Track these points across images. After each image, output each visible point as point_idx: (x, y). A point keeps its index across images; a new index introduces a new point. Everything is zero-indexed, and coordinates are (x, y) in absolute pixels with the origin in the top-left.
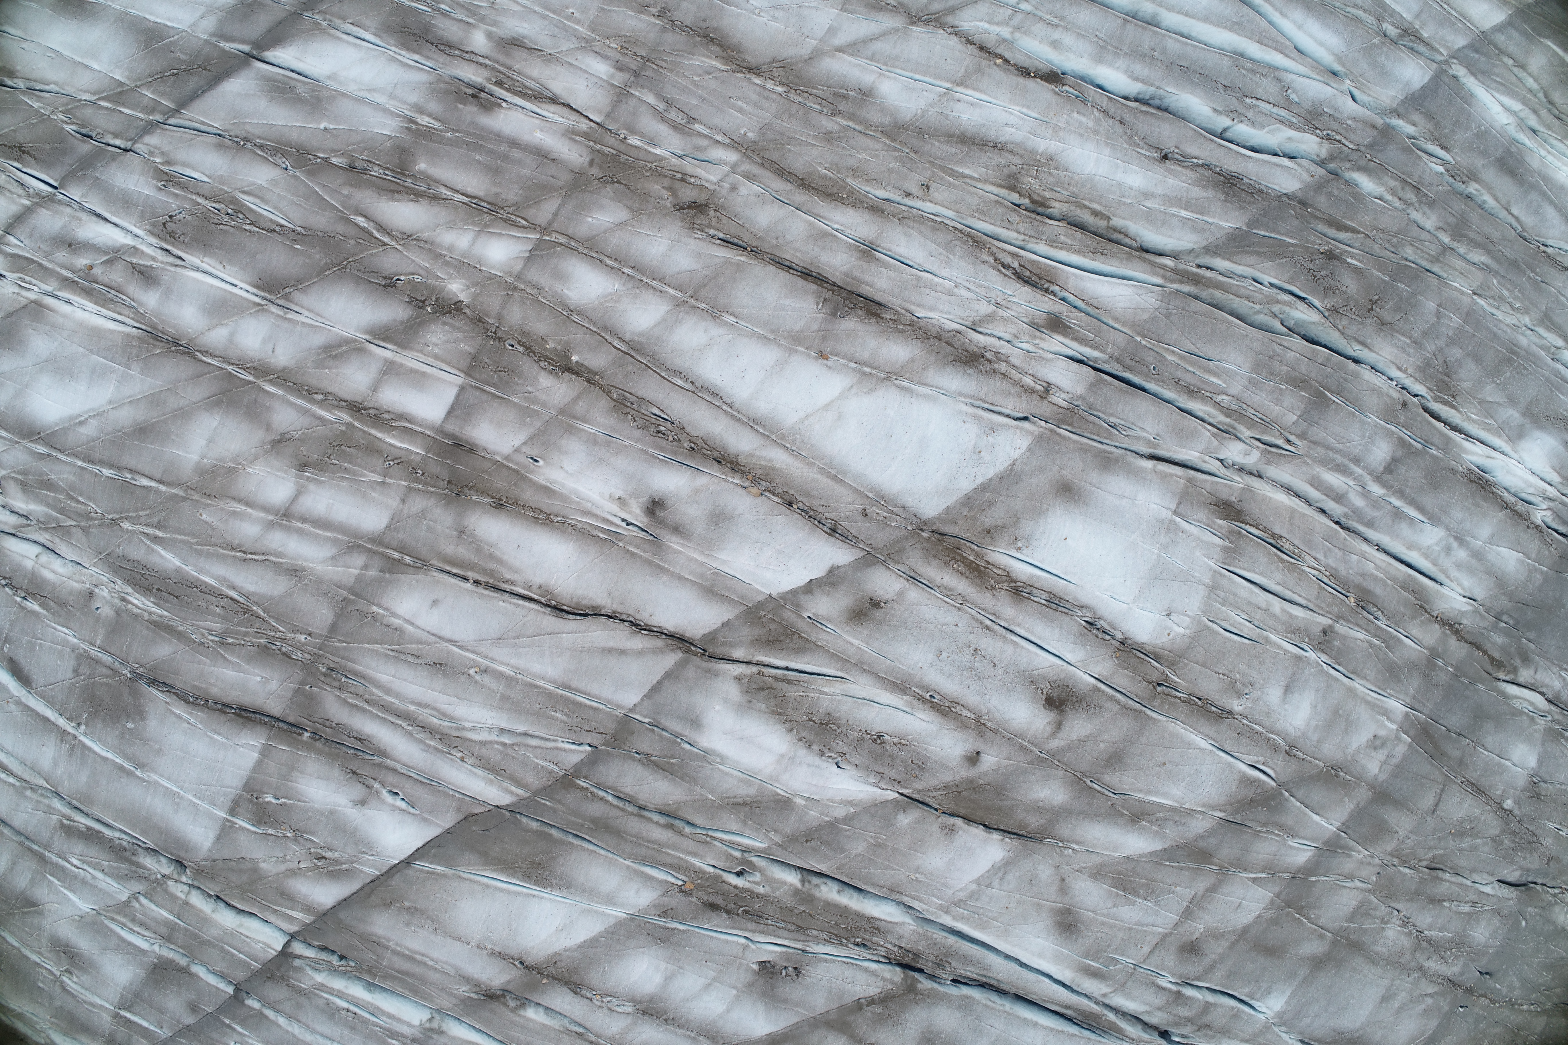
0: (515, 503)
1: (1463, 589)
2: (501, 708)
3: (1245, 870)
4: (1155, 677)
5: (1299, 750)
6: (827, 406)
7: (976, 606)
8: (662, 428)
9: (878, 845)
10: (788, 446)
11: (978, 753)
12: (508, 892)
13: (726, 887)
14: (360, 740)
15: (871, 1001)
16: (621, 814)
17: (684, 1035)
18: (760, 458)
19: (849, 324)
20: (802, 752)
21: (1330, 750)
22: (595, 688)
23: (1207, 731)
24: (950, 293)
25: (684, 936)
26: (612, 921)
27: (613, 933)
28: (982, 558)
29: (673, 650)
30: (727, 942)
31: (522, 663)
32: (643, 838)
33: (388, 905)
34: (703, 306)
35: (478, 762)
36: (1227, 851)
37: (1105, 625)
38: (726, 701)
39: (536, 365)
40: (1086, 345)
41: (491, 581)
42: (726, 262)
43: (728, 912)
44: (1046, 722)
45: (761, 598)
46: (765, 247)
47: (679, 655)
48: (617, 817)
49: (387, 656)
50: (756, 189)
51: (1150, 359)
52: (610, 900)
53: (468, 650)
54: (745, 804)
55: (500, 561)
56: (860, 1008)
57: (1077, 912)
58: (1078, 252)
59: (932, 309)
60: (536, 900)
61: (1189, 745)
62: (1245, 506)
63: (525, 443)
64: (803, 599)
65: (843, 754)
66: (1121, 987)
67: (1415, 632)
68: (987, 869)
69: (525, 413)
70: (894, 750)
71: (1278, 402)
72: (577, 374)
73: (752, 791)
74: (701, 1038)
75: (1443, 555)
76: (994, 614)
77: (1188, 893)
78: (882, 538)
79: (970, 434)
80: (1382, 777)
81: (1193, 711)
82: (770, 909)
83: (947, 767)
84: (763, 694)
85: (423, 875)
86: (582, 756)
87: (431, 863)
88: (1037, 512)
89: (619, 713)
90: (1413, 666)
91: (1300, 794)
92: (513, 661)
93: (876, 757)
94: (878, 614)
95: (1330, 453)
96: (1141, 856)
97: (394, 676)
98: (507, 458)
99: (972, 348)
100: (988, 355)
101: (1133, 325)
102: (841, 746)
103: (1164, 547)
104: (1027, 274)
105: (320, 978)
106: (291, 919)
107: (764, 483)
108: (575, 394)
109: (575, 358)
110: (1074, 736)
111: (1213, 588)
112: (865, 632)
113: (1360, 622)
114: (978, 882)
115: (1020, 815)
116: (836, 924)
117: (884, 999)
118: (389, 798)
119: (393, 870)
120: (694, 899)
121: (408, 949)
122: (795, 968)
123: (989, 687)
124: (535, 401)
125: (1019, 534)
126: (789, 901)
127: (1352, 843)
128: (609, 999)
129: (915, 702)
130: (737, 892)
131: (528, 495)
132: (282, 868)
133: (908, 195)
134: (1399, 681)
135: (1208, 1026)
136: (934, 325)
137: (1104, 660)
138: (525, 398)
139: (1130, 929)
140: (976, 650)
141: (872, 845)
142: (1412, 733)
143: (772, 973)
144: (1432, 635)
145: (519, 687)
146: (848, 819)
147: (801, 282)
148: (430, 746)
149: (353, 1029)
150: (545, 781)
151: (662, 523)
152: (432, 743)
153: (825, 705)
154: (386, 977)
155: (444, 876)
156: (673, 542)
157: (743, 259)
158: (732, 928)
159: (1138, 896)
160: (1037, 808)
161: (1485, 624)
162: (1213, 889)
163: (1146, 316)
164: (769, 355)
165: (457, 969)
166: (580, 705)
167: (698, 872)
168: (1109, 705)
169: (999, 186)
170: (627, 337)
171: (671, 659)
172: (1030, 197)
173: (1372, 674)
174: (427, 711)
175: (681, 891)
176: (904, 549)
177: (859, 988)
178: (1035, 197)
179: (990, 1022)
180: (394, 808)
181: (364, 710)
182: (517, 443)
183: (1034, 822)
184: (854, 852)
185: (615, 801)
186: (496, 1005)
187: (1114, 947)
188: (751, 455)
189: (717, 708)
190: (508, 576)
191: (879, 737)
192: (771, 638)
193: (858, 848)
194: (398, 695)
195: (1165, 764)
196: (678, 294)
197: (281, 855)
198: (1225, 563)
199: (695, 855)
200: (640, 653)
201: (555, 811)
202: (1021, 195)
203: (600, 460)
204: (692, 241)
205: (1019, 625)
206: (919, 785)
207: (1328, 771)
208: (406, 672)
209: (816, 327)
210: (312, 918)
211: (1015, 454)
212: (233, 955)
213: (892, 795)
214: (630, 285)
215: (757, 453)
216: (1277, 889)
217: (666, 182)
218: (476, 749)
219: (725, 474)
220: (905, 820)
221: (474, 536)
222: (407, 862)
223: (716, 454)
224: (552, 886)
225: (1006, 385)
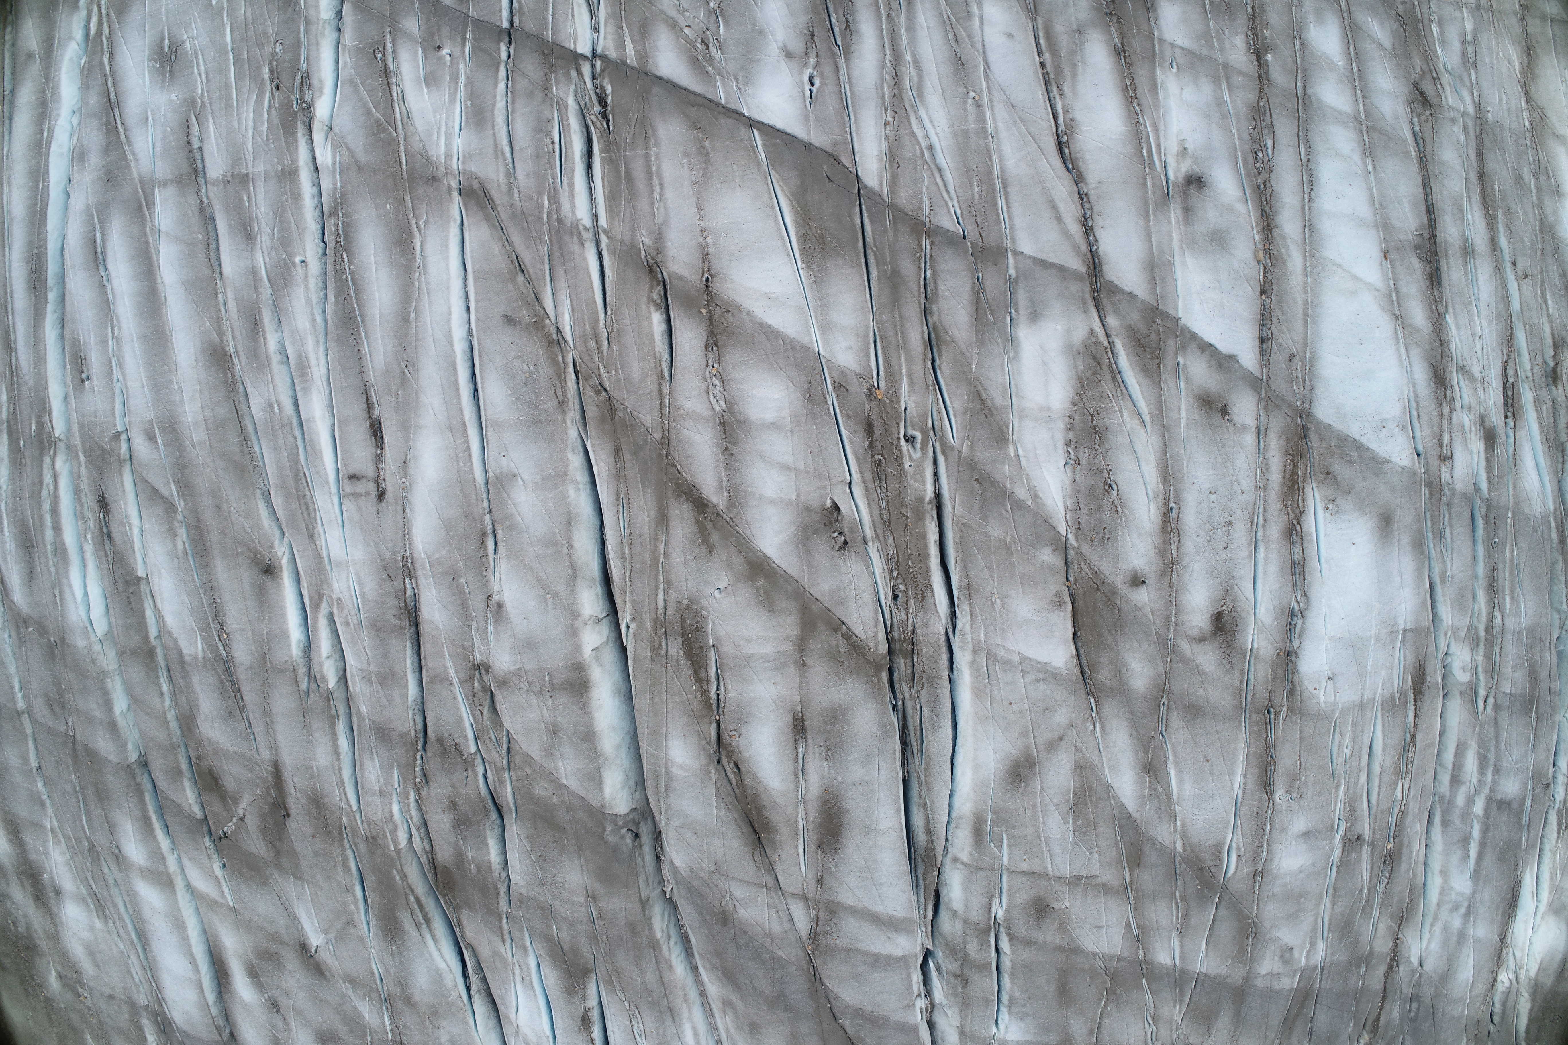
0: (1129, 65)
1: (1427, 948)
2: (955, 135)
3: (1136, 909)
4: (1276, 701)
5: (1261, 883)
6: (1355, 278)
7: (1265, 501)
8: (1260, 155)
9: (1007, 547)
10: (1308, 264)
11: (1144, 582)
12: (779, 230)
13: (895, 429)
14: (848, 26)
15: (849, 636)
16: (916, 293)
17: (720, 476)
18: (1286, 246)
19: (1416, 263)
20: (1061, 425)
21: (1271, 911)
22: (1017, 210)
23: (1249, 781)
24: (1473, 335)
25: (825, 417)
26: (805, 341)
27: (793, 348)
28: (1304, 481)
29: (1084, 262)
30: (841, 461)
31: (1003, 134)
32: (902, 326)
33: (695, 126)
34: (1366, 140)
35: (892, 139)
36: (1148, 878)
37: (1299, 626)
38: (1069, 331)
39: (1245, 28)
40: (1488, 473)
41: (1052, 76)
42: (1405, 141)
43: (871, 446)
44: (1202, 624)
45: (1172, 312)
46: (1430, 167)
47: (1083, 270)
48: (910, 291)
49: (941, 14)
50: (1462, 138)
51: (1501, 534)
52: (826, 327)
53: (987, 83)
54: (983, 402)
55: (1074, 75)
56: (836, 630)
57: (1035, 774)
58: (1541, 426)
59: (1458, 326)
60: (787, 259)
61: (1232, 773)
62: (1427, 695)
63: (1182, 48)
64: (1193, 347)
65: (1078, 462)
66: (973, 868)
67: (1381, 926)
68: (1041, 659)
69: (1206, 36)
70: (1107, 505)
71: (1514, 668)
72: (1260, 65)
73: (999, 401)
74: (725, 493)
75: (1449, 906)
76: (1265, 521)
77: (1096, 868)
78: (1280, 384)
79: (1393, 410)
80: (1259, 982)
81: (1261, 756)
82: (893, 485)
83: (1117, 563)
84: (1091, 361)
85: (747, 143)
86: (952, 229)
87: (764, 145)
88: (1361, 506)
89: (1008, 244)
90: (1355, 945)
91: (1223, 912)
92: (1001, 126)
93: (1091, 494)
94: (1217, 419)
95: (1493, 743)
96: (1116, 798)
97: (928, 28)
98: (1161, 41)
99: (1447, 375)
100: (1448, 392)
101: (1517, 504)
102: (1084, 457)
103: (1378, 638)
104: (1510, 393)
105: (571, 101)
106: (621, 45)
107: (1268, 260)
108: (1245, 70)
109: (1269, 57)
110: (1199, 660)
111: (1362, 706)
112: (1197, 417)
113: (1375, 866)
114: (1024, 659)
115: (1104, 659)
116: (909, 555)
117: (856, 647)
118: (806, 79)
119: (737, 114)
120: (867, 406)
121: (659, 166)
122: (846, 542)
123: (1206, 554)
124: (1221, 41)
125: (1339, 501)
126: (909, 497)
127: (1187, 999)
128: (717, 383)
129: (1161, 496)
130: (895, 443)
131: (1141, 73)
132: (673, 13)
133: (1514, 264)
134: (1341, 939)
135: (966, 982)
136: (1447, 335)
137: (1272, 644)
138: (1217, 31)
139: (1039, 836)
140: (1231, 523)
141: (1005, 541)
142: (1302, 984)
143: (831, 523)
144: (1383, 946)
145: (982, 142)
146: (1018, 505)
147: (1423, 208)
148: (883, 89)
149: (538, 156)
150: (909, 208)
151: (1185, 195)
152: (886, 90)
153: (1112, 421)
154: (611, 162)
155: (759, 164)
156: (1175, 213)
157: (1413, 153)
158: (857, 459)
159: (1075, 821)
160: (1119, 670)
161: (1405, 991)
162: (1107, 889)
163: (1527, 510)
164: (1364, 211)
165: (666, 222)
166: (996, 204)
167: (896, 394)
168: (1237, 674)
169: (1553, 334)
170: (1310, 91)
171: (1076, 264)
172: (1557, 364)
173: (1338, 909)
174: (913, 72)
175: (869, 390)
176: (1280, 409)
177: (856, 615)
178: (1559, 369)
179: (882, 764)
180: (801, 85)
181: (879, 16)
182: (1179, 42)
183: (1104, 676)
184: (989, 529)
185: (922, 283)
186: (645, 280)
187: (1015, 832)
188: (1283, 237)
189: (1058, 327)
190: (1066, 88)
191: (1110, 485)
192: (1142, 341)
193: (995, 531)
194: (913, 40)
195: (1208, 761)
196: (1363, 116)
197: (686, 7)
198: (1382, 704)
199: (911, 383)
200: (1067, 235)
201: (885, 231)
202: (1554, 356)
203: (1208, 116)
204: (1402, 107)
205: (1266, 549)
206: (1086, 549)
207: (1249, 924)
208: (938, 36)
209: (1402, 237)
210: (635, 64)
211: (1395, 459)
212: (546, 10)
213: (1062, 529)
214: (1347, 74)
215: (1289, 241)
216: (1126, 954)
217: (1425, 67)
218: (904, 131)
219: (1257, 225)
220: (1047, 556)
221: (1082, 43)
222: (752, 124)
223: (1267, 209)
224: (808, 267)
225: (1436, 420)
